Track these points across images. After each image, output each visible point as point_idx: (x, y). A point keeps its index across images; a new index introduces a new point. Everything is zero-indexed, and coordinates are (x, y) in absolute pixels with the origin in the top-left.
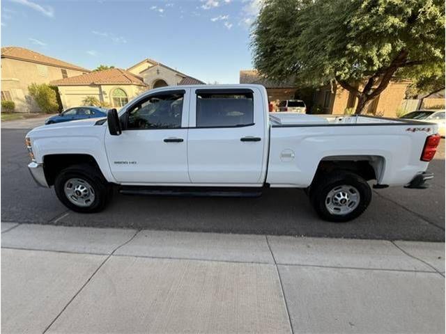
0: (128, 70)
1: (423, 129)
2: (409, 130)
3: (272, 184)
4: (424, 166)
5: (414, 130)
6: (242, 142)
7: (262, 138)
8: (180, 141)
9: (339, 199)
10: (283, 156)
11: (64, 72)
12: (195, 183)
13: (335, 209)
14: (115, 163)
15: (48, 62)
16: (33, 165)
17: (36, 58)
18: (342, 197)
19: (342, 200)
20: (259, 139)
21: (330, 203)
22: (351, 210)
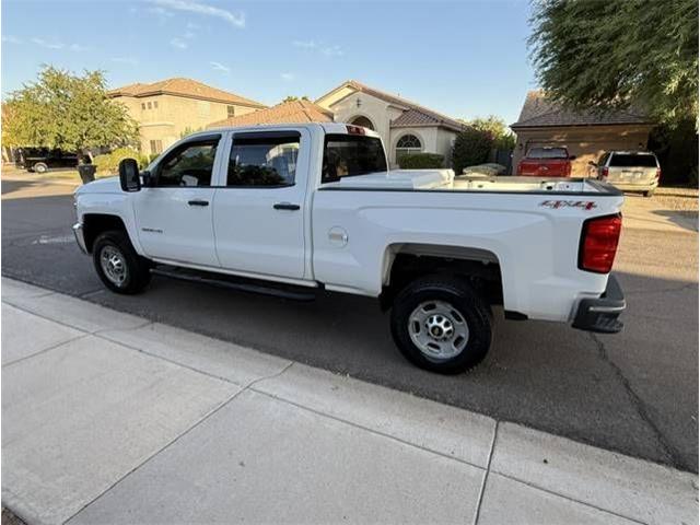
0: (317, 101)
1: (578, 204)
2: (545, 203)
3: (329, 284)
4: (599, 283)
5: (557, 204)
6: (275, 210)
7: (301, 205)
8: (205, 204)
9: (431, 326)
10: (332, 236)
11: (231, 110)
12: (225, 269)
13: (430, 345)
14: (144, 230)
15: (213, 96)
16: (76, 226)
17: (199, 93)
18: (435, 323)
19: (434, 328)
20: (297, 208)
21: (421, 331)
22: (456, 351)
